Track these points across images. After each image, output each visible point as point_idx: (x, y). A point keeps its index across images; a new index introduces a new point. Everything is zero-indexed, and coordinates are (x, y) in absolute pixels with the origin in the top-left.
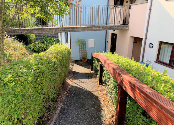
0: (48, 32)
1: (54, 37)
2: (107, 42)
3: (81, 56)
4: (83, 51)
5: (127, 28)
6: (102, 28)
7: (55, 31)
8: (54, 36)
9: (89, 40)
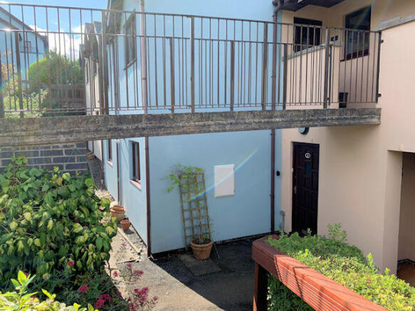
0: (32, 140)
1: (65, 164)
2: (278, 174)
3: (188, 233)
4: (195, 213)
5: (375, 120)
6: (282, 116)
7: (70, 133)
8: (64, 160)
9: (217, 168)
